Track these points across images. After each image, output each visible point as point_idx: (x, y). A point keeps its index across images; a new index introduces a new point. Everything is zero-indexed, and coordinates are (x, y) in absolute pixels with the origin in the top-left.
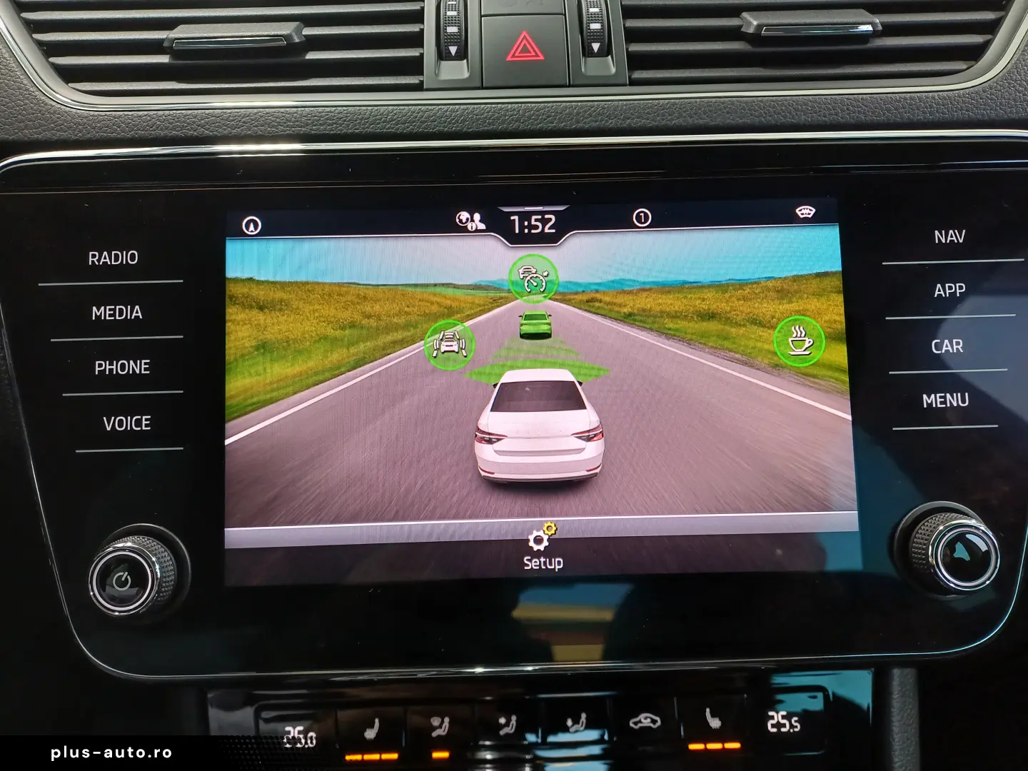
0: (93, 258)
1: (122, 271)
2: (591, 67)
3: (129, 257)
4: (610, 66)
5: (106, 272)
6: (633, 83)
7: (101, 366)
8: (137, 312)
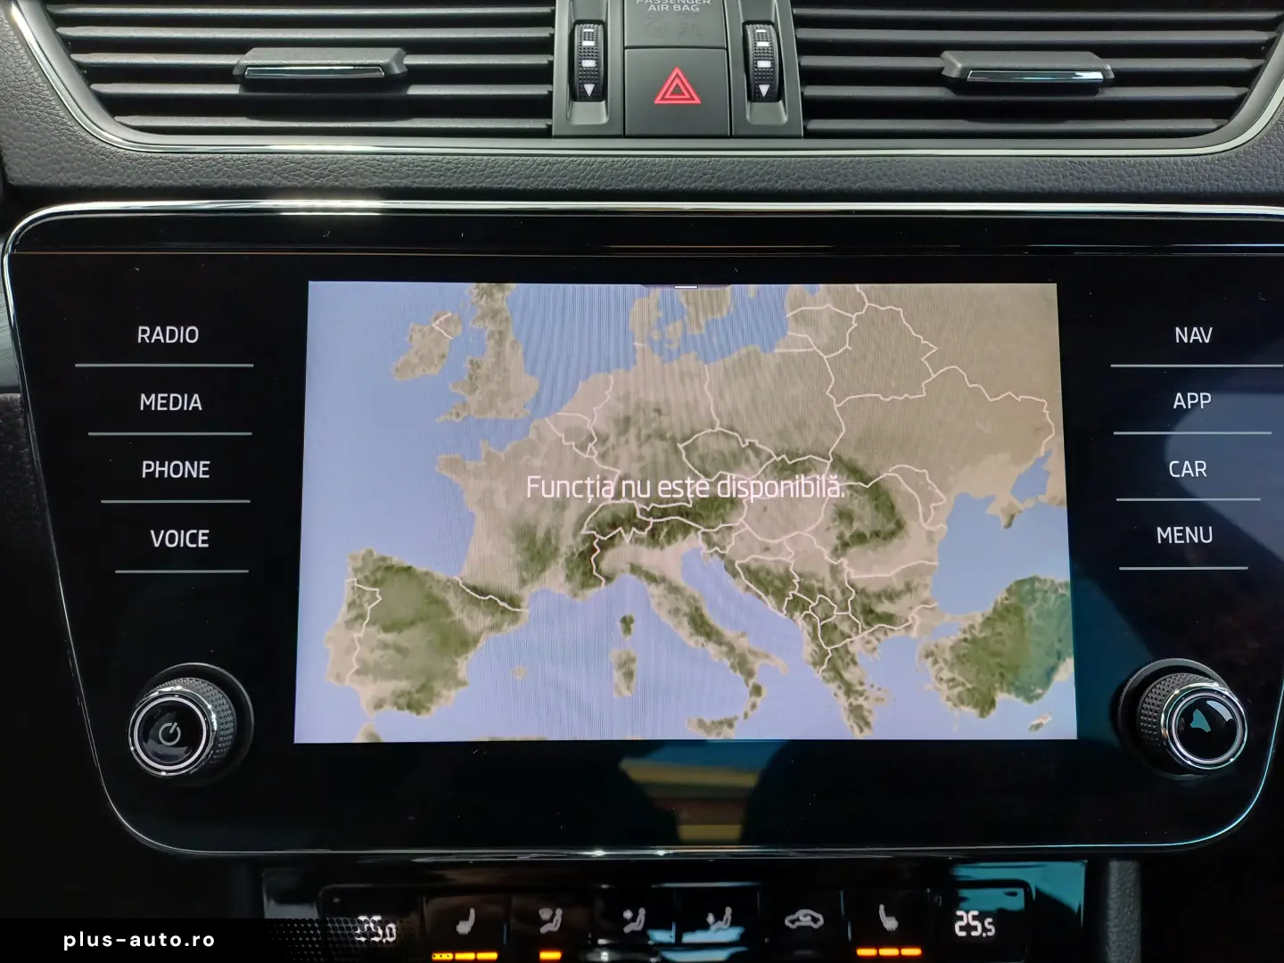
0: (143, 334)
1: (179, 351)
2: (758, 114)
3: (188, 334)
4: (782, 114)
5: (159, 351)
6: (809, 135)
7: (150, 467)
8: (196, 402)
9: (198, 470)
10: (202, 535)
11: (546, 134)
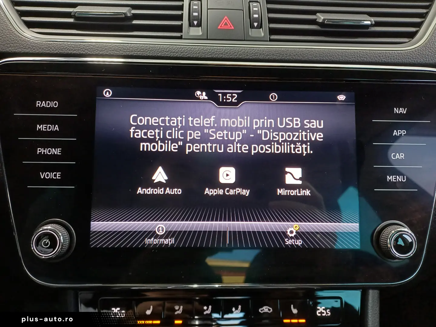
0: (38, 104)
1: (51, 110)
2: (253, 33)
3: (54, 104)
4: (262, 33)
5: (44, 110)
6: (271, 40)
7: (40, 150)
8: (57, 128)
9: (57, 151)
10: (58, 174)
11: (180, 38)
